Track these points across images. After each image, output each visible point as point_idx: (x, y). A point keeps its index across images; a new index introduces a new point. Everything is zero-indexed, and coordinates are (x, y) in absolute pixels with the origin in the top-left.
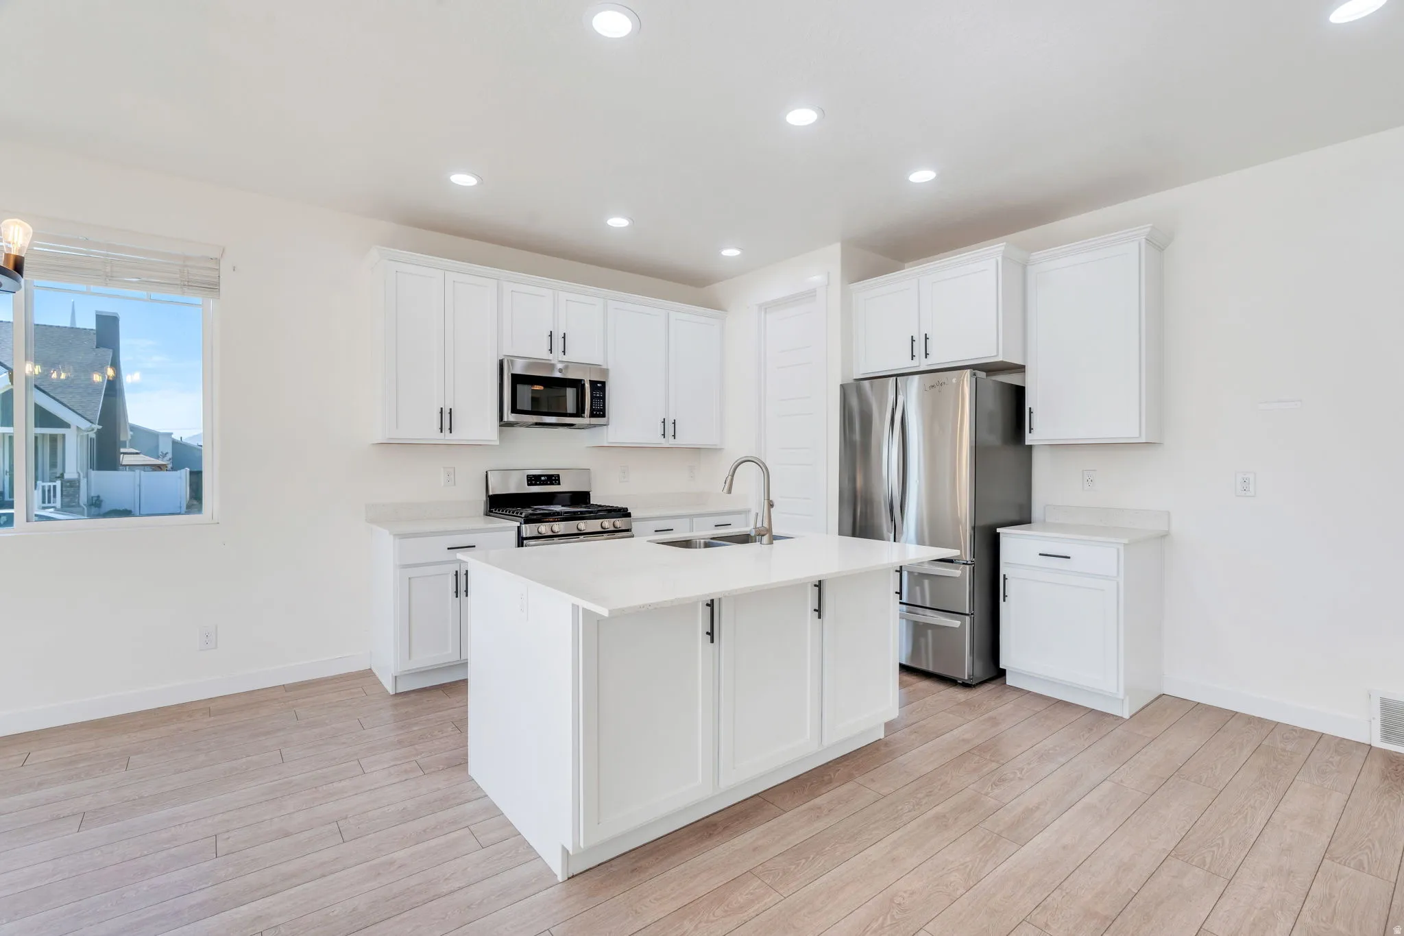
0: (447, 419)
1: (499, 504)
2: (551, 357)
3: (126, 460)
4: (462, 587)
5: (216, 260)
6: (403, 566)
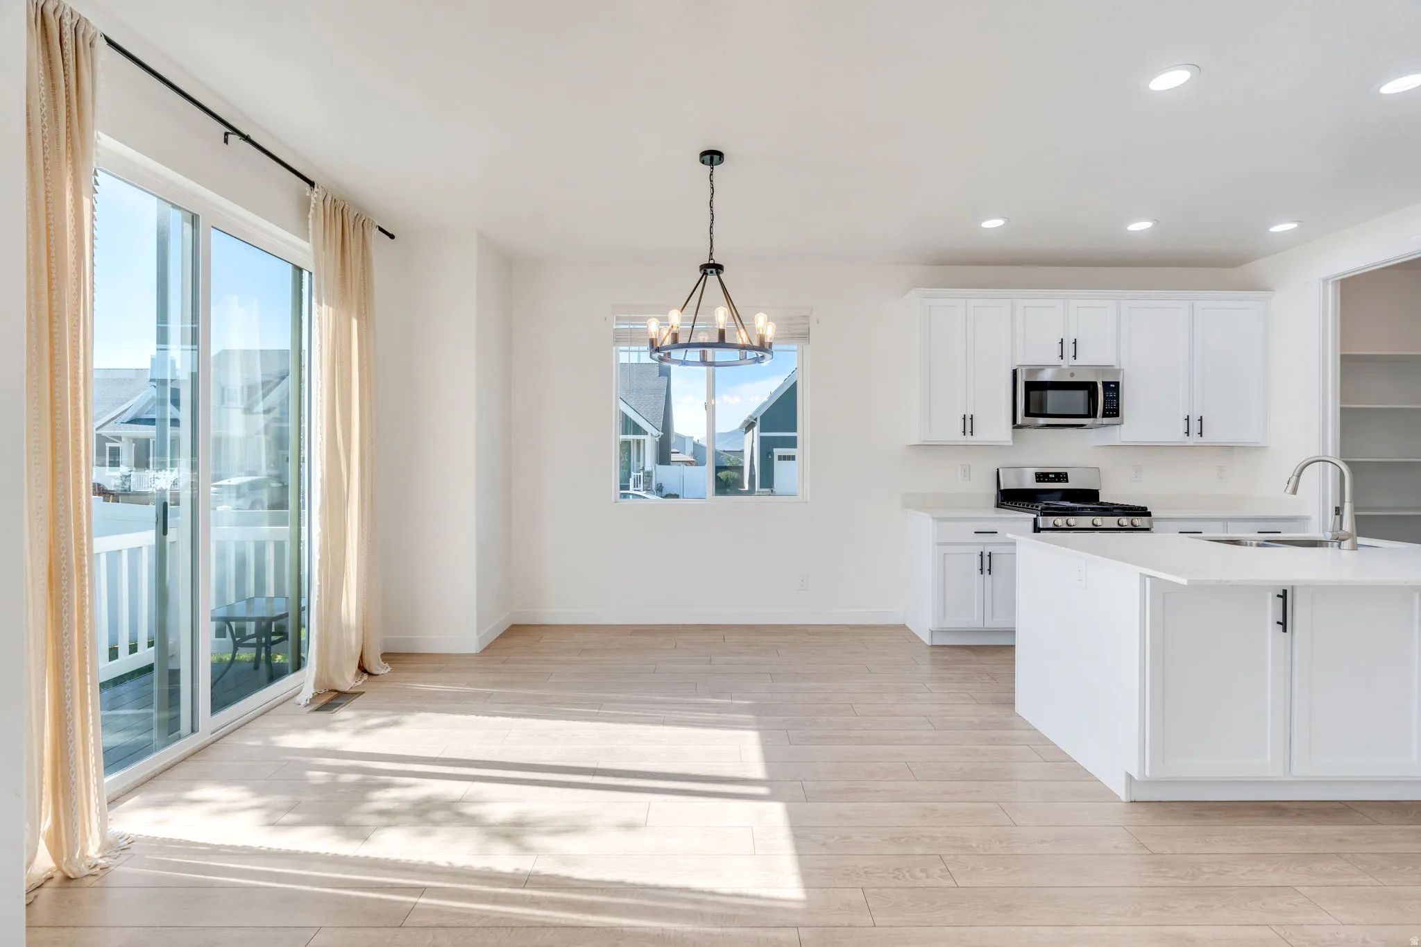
0: (968, 424)
2: (1062, 362)
3: (674, 457)
4: (986, 566)
5: (807, 317)
6: (940, 544)
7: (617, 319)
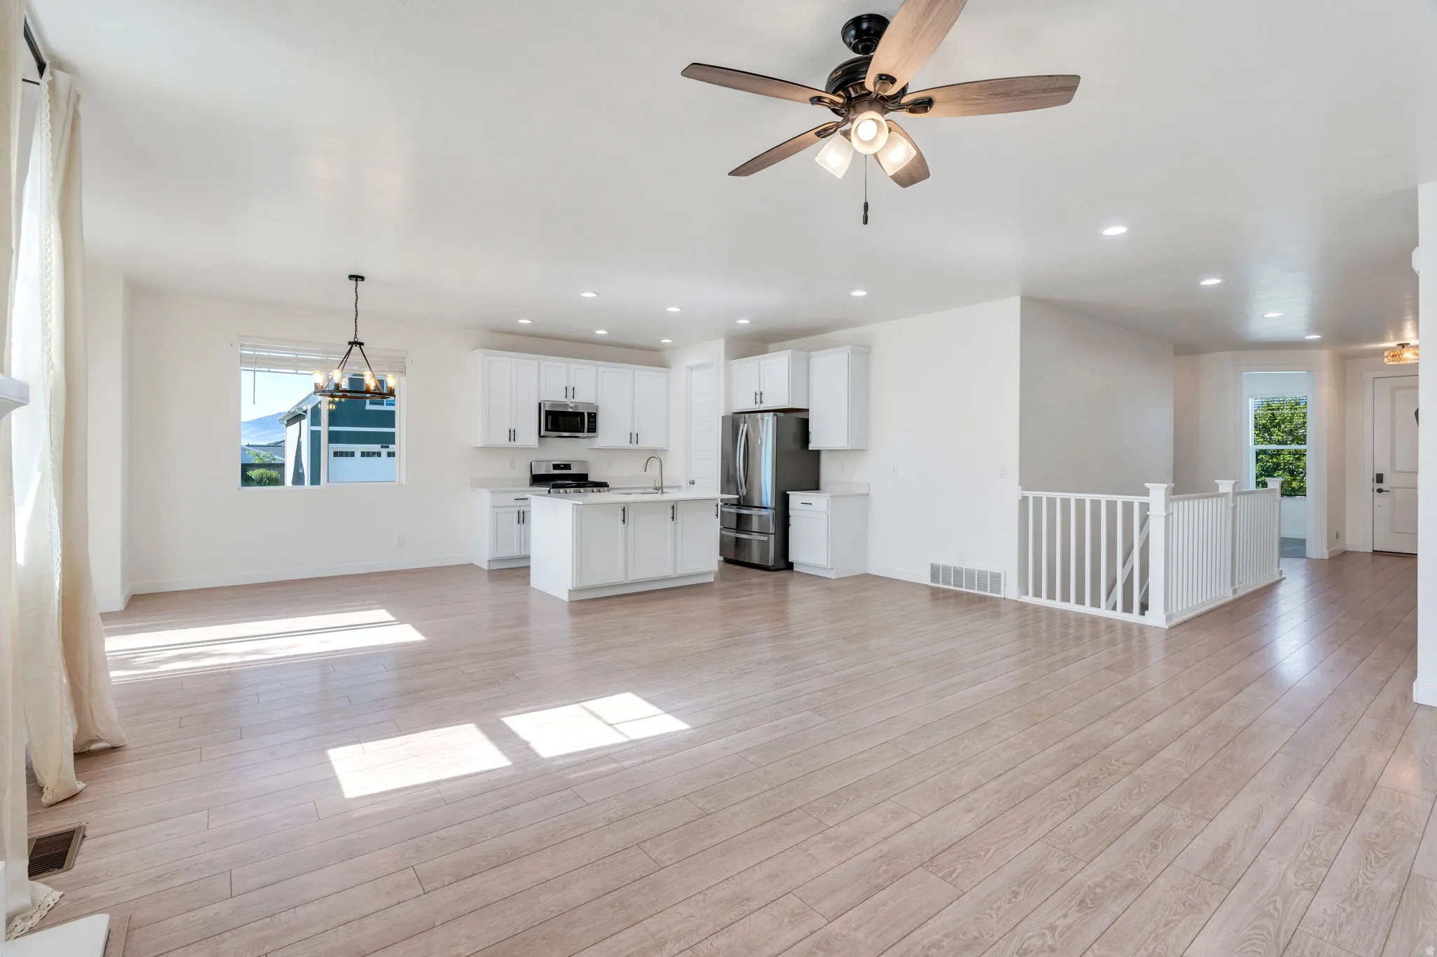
0: (512, 435)
1: (537, 480)
2: (566, 400)
4: (521, 520)
5: (404, 358)
6: (494, 507)
7: (242, 345)
